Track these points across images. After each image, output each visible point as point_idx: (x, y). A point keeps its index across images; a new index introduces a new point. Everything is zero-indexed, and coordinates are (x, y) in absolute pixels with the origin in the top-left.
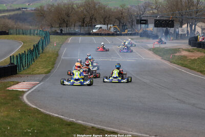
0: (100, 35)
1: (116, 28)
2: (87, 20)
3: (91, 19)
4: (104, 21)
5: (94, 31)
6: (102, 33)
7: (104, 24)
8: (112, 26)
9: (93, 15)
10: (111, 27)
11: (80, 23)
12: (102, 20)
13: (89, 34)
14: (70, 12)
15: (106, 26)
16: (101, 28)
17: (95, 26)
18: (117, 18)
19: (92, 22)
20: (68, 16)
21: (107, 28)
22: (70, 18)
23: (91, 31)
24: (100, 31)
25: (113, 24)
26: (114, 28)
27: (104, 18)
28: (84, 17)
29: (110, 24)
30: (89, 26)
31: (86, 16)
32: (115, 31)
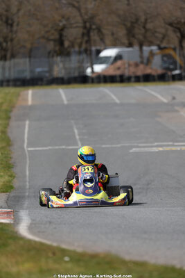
0: (121, 79)
1: (169, 56)
2: (74, 33)
3: (87, 32)
4: (130, 33)
5: (99, 68)
6: (127, 73)
7: (130, 45)
8: (154, 48)
9: (92, 18)
10: (152, 54)
11: (51, 46)
12: (122, 33)
13: (84, 80)
14: (14, 10)
15: (136, 48)
16: (118, 57)
17: (99, 52)
18: (171, 25)
19: (88, 42)
20: (9, 23)
21: (141, 57)
22: (15, 28)
23: (89, 71)
24: (119, 68)
25: (158, 42)
26: (163, 56)
27: (129, 24)
28: (61, 24)
29: (151, 44)
30: (80, 53)
31: (68, 19)
32: (166, 65)
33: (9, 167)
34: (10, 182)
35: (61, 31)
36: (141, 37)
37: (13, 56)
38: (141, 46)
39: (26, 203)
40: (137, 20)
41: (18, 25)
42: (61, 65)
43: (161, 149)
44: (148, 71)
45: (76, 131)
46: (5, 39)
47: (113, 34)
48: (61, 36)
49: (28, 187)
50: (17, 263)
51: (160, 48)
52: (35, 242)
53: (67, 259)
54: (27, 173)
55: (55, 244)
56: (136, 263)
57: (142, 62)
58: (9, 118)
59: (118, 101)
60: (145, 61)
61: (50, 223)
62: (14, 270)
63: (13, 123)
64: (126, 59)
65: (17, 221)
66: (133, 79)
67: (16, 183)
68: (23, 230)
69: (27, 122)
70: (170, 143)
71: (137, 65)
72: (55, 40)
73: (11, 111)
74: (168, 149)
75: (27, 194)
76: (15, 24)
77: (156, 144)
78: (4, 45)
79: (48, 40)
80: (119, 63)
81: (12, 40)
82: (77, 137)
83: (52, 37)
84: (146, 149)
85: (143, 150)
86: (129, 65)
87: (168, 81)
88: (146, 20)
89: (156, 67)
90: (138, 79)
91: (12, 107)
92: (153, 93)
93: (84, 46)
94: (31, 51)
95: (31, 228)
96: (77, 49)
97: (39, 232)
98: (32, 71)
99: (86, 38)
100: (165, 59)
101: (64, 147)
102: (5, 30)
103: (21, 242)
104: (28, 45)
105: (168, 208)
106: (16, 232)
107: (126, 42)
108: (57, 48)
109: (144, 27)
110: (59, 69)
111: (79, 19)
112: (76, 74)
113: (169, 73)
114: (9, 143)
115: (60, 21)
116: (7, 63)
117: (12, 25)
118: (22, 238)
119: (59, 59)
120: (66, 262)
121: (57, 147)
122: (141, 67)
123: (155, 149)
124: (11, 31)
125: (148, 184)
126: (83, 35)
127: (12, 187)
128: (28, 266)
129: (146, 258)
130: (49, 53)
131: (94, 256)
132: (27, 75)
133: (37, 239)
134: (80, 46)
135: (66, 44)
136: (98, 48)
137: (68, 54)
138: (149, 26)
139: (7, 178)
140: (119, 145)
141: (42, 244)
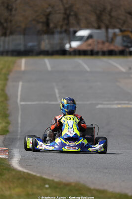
0: (92, 53)
1: (128, 37)
2: (57, 18)
3: (67, 17)
4: (99, 18)
5: (75, 44)
6: (96, 49)
7: (99, 28)
8: (117, 31)
9: (71, 6)
10: (115, 35)
11: (40, 27)
12: (93, 18)
13: (63, 53)
15: (103, 30)
16: (90, 37)
17: (75, 32)
18: (130, 13)
19: (68, 24)
20: (9, 8)
21: (107, 37)
22: (13, 12)
23: (67, 46)
24: (90, 45)
25: (120, 26)
26: (124, 36)
27: (98, 12)
28: (48, 10)
29: (114, 27)
30: (61, 33)
31: (53, 7)
32: (125, 44)
33: (6, 116)
34: (6, 127)
35: (48, 16)
36: (107, 22)
37: (12, 33)
38: (107, 28)
39: (18, 144)
40: (104, 9)
41: (16, 10)
42: (47, 41)
43: (119, 106)
44: (112, 47)
45: (57, 91)
46: (6, 21)
47: (86, 19)
48: (48, 19)
49: (19, 131)
50: (10, 188)
51: (121, 31)
52: (24, 173)
53: (47, 186)
54: (20, 121)
55: (38, 175)
56: (99, 191)
57: (107, 41)
58: (7, 79)
59: (88, 69)
60: (110, 40)
61: (35, 159)
62: (7, 193)
63: (10, 83)
64: (95, 38)
65: (11, 156)
66: (100, 53)
67: (11, 128)
68: (15, 163)
69: (21, 84)
70: (127, 102)
71: (103, 43)
72: (43, 23)
73: (8, 74)
74: (124, 106)
75: (19, 137)
76: (13, 10)
77: (116, 102)
78: (5, 25)
79: (38, 22)
80: (90, 41)
81: (11, 21)
82: (58, 95)
83: (41, 20)
84: (109, 106)
85: (106, 106)
86: (98, 43)
87: (126, 55)
88: (111, 9)
89: (118, 45)
90: (104, 54)
91: (9, 71)
92: (115, 64)
93: (64, 28)
94: (25, 30)
95: (21, 162)
96: (59, 29)
97: (27, 165)
98: (25, 45)
99: (66, 22)
100: (125, 39)
101: (47, 102)
102: (6, 13)
103: (14, 173)
104: (23, 26)
105: (124, 151)
106: (10, 165)
107: (96, 25)
108: (45, 28)
109: (110, 15)
110: (45, 44)
111: (61, 7)
112: (58, 48)
113: (127, 50)
114: (6, 98)
115: (47, 8)
116: (7, 39)
117: (11, 10)
118: (14, 170)
119: (45, 37)
120: (46, 188)
121: (42, 103)
122: (107, 44)
123: (115, 106)
124: (11, 15)
125: (109, 132)
126: (64, 19)
127: (7, 131)
128: (17, 190)
129: (106, 187)
130: (39, 32)
131: (67, 185)
132: (22, 48)
133: (25, 171)
134: (62, 27)
135: (52, 25)
136: (75, 29)
137: (52, 33)
138: (114, 14)
139: (4, 124)
140: (88, 103)
141: (29, 174)
